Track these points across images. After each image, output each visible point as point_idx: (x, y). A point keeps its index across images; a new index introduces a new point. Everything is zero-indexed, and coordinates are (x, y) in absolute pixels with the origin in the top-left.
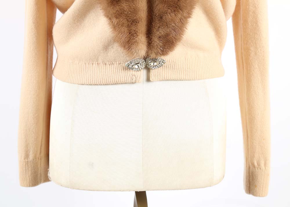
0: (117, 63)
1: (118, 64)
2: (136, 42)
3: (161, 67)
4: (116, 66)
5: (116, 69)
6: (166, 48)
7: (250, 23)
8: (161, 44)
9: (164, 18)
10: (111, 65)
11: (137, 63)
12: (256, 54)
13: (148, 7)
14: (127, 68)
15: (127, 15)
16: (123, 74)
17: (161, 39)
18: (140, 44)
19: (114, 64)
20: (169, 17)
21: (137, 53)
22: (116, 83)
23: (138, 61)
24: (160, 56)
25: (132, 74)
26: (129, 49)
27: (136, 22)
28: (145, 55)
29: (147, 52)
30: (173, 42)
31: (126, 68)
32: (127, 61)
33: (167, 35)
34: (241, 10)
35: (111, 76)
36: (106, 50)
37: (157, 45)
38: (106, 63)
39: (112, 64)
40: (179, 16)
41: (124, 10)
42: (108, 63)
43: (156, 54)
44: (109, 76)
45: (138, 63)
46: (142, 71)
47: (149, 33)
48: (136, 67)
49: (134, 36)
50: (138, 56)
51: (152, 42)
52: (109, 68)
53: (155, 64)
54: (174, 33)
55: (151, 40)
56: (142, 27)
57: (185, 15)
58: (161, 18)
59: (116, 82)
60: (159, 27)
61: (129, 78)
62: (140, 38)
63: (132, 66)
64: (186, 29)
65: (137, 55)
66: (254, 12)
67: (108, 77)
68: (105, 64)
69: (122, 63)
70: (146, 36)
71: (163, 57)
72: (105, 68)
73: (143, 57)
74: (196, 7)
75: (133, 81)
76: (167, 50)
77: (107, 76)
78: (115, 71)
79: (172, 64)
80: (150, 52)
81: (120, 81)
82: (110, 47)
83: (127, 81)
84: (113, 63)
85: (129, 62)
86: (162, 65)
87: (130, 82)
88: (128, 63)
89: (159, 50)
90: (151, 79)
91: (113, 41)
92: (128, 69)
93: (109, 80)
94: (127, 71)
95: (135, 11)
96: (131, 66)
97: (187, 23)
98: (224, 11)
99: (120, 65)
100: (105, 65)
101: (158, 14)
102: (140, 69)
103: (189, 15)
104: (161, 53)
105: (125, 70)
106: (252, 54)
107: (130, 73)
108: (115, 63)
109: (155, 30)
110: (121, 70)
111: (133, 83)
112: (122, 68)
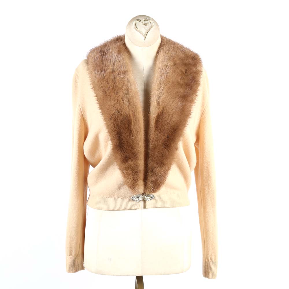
0: (126, 197)
2: (138, 184)
3: (152, 200)
4: (125, 199)
5: (125, 201)
6: (155, 188)
7: (205, 174)
8: (152, 186)
9: (154, 170)
12: (209, 192)
13: (145, 164)
14: (132, 200)
15: (132, 168)
16: (129, 204)
17: (152, 183)
18: (140, 186)
20: (158, 169)
21: (138, 191)
23: (138, 196)
26: (133, 189)
27: (138, 173)
29: (144, 191)
30: (160, 185)
32: (132, 196)
33: (156, 180)
34: (200, 165)
35: (122, 205)
36: (119, 190)
37: (150, 186)
39: (123, 198)
40: (163, 169)
41: (130, 166)
42: (120, 197)
43: (150, 192)
46: (141, 202)
47: (145, 179)
48: (137, 199)
49: (136, 181)
50: (139, 193)
52: (121, 200)
53: (149, 198)
54: (160, 180)
55: (146, 184)
56: (141, 176)
57: (167, 168)
58: (153, 170)
59: (125, 209)
60: (151, 176)
61: (133, 207)
62: (140, 182)
64: (168, 177)
66: (207, 167)
67: (120, 206)
70: (143, 181)
71: (153, 194)
72: (118, 200)
73: (142, 193)
74: (173, 164)
75: (136, 208)
76: (156, 189)
79: (159, 198)
80: (146, 191)
81: (127, 208)
82: (122, 188)
85: (133, 197)
86: (153, 199)
89: (151, 189)
90: (146, 207)
91: (123, 184)
93: (121, 208)
94: (132, 202)
95: (137, 166)
96: (134, 199)
97: (168, 173)
98: (190, 166)
99: (128, 198)
100: (118, 198)
101: (150, 168)
102: (140, 201)
103: (169, 169)
104: (152, 191)
106: (207, 192)
107: (134, 203)
109: (149, 178)
110: (128, 202)
111: (135, 209)
112: (129, 200)
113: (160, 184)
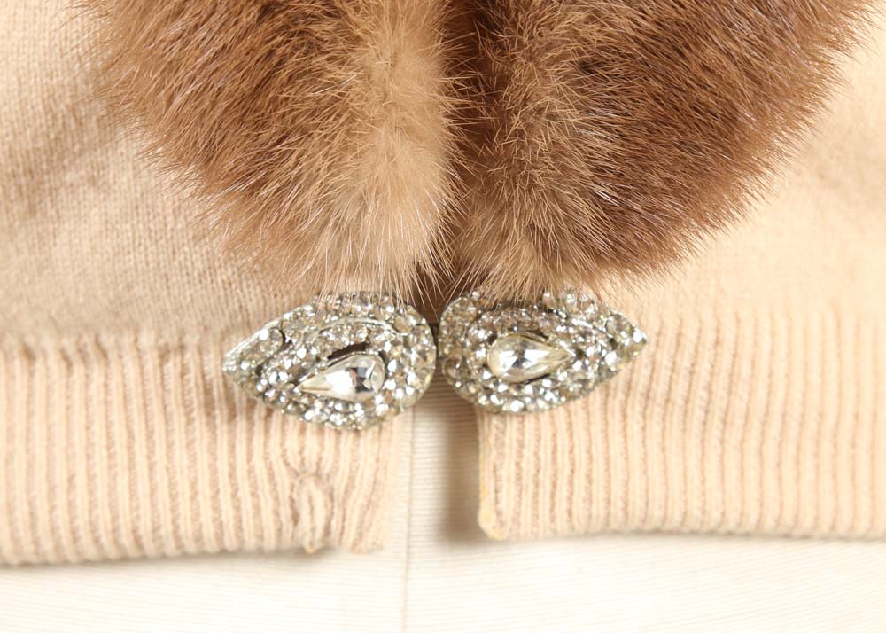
0: (147, 340)
1: (151, 360)
3: (596, 397)
4: (132, 371)
5: (136, 403)
6: (655, 180)
8: (597, 140)
10: (79, 369)
11: (347, 342)
14: (239, 396)
16: (203, 459)
17: (601, 89)
18: (384, 138)
19: (112, 355)
21: (346, 233)
22: (132, 551)
23: (355, 328)
24: (589, 277)
25: (295, 463)
26: (260, 184)
28: (424, 257)
29: (454, 229)
30: (731, 119)
31: (229, 398)
32: (248, 327)
35: (81, 480)
36: (32, 210)
37: (558, 153)
38: (30, 340)
39: (90, 349)
42: (49, 343)
43: (551, 252)
44: (61, 476)
45: (361, 347)
46: (399, 426)
48: (339, 382)
49: (313, 47)
50: (352, 269)
51: (505, 117)
52: (58, 395)
53: (536, 357)
55: (493, 96)
59: (127, 541)
61: (267, 505)
62: (379, 66)
63: (298, 374)
65: (345, 259)
67: (52, 490)
68: (29, 354)
69: (192, 340)
71: (616, 291)
72: (21, 397)
75: (309, 530)
76: (668, 204)
77: (40, 475)
78: (119, 431)
79: (704, 368)
80: (482, 222)
81: (166, 530)
82: (70, 177)
83: (239, 528)
84: (108, 340)
85: (263, 334)
86: (605, 373)
87: (270, 543)
88: (255, 348)
89: (582, 205)
90: (486, 519)
91: (100, 108)
92: (251, 405)
93: (61, 515)
94: (241, 423)
96: (284, 377)
100: (18, 364)
102: (381, 408)
104: (599, 242)
105: (220, 414)
107: (275, 452)
108: (127, 340)
110: (179, 420)
111: (300, 554)
112: (196, 399)
113: (746, 114)
